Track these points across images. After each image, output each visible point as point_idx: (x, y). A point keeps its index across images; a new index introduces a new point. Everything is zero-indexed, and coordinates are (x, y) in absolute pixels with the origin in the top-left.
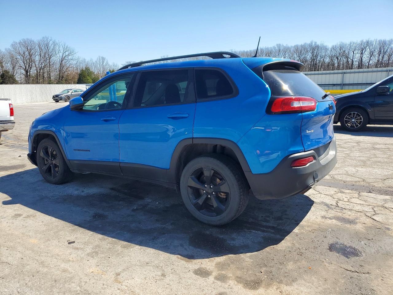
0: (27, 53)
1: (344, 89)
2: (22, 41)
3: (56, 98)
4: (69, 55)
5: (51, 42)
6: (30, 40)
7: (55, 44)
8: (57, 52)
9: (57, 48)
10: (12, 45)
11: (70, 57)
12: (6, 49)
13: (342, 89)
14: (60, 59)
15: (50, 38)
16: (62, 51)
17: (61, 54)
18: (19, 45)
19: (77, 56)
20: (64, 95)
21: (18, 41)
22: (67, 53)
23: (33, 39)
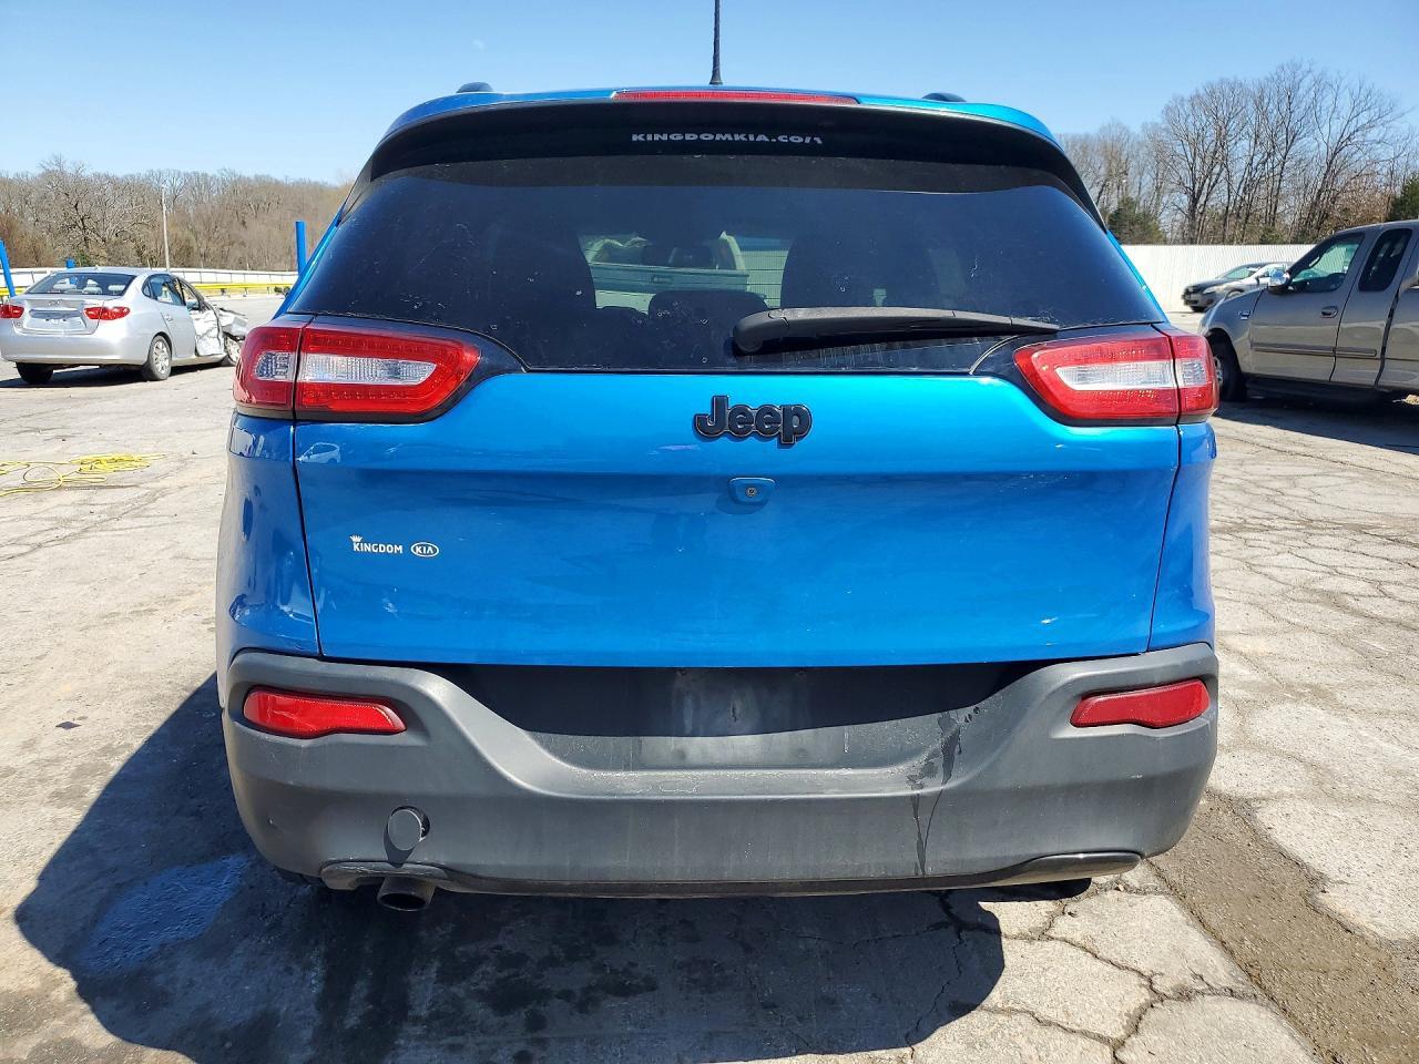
0: (1211, 135)
2: (1202, 92)
3: (1193, 297)
4: (1371, 125)
5: (1307, 82)
6: (1232, 80)
7: (1320, 85)
8: (1324, 117)
9: (1328, 101)
10: (1168, 108)
11: (1373, 134)
12: (1144, 126)
14: (1330, 145)
15: (1306, 67)
16: (1345, 111)
17: (1337, 126)
18: (1187, 106)
19: (1405, 127)
20: (1224, 286)
21: (1187, 93)
22: (1363, 119)
23: (1240, 78)
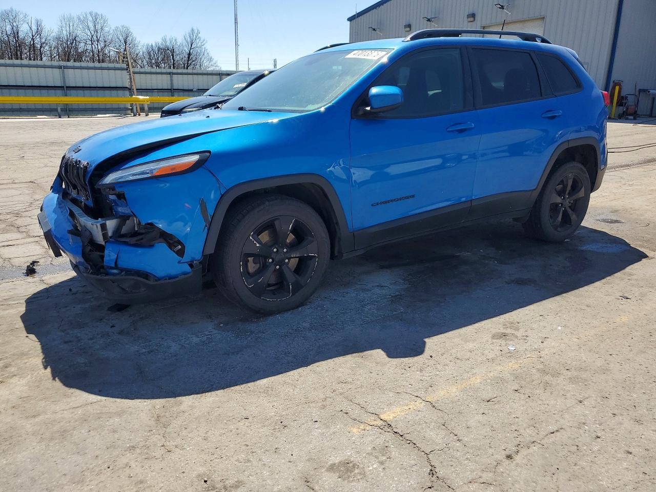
1: (71, 96)
13: (66, 95)
